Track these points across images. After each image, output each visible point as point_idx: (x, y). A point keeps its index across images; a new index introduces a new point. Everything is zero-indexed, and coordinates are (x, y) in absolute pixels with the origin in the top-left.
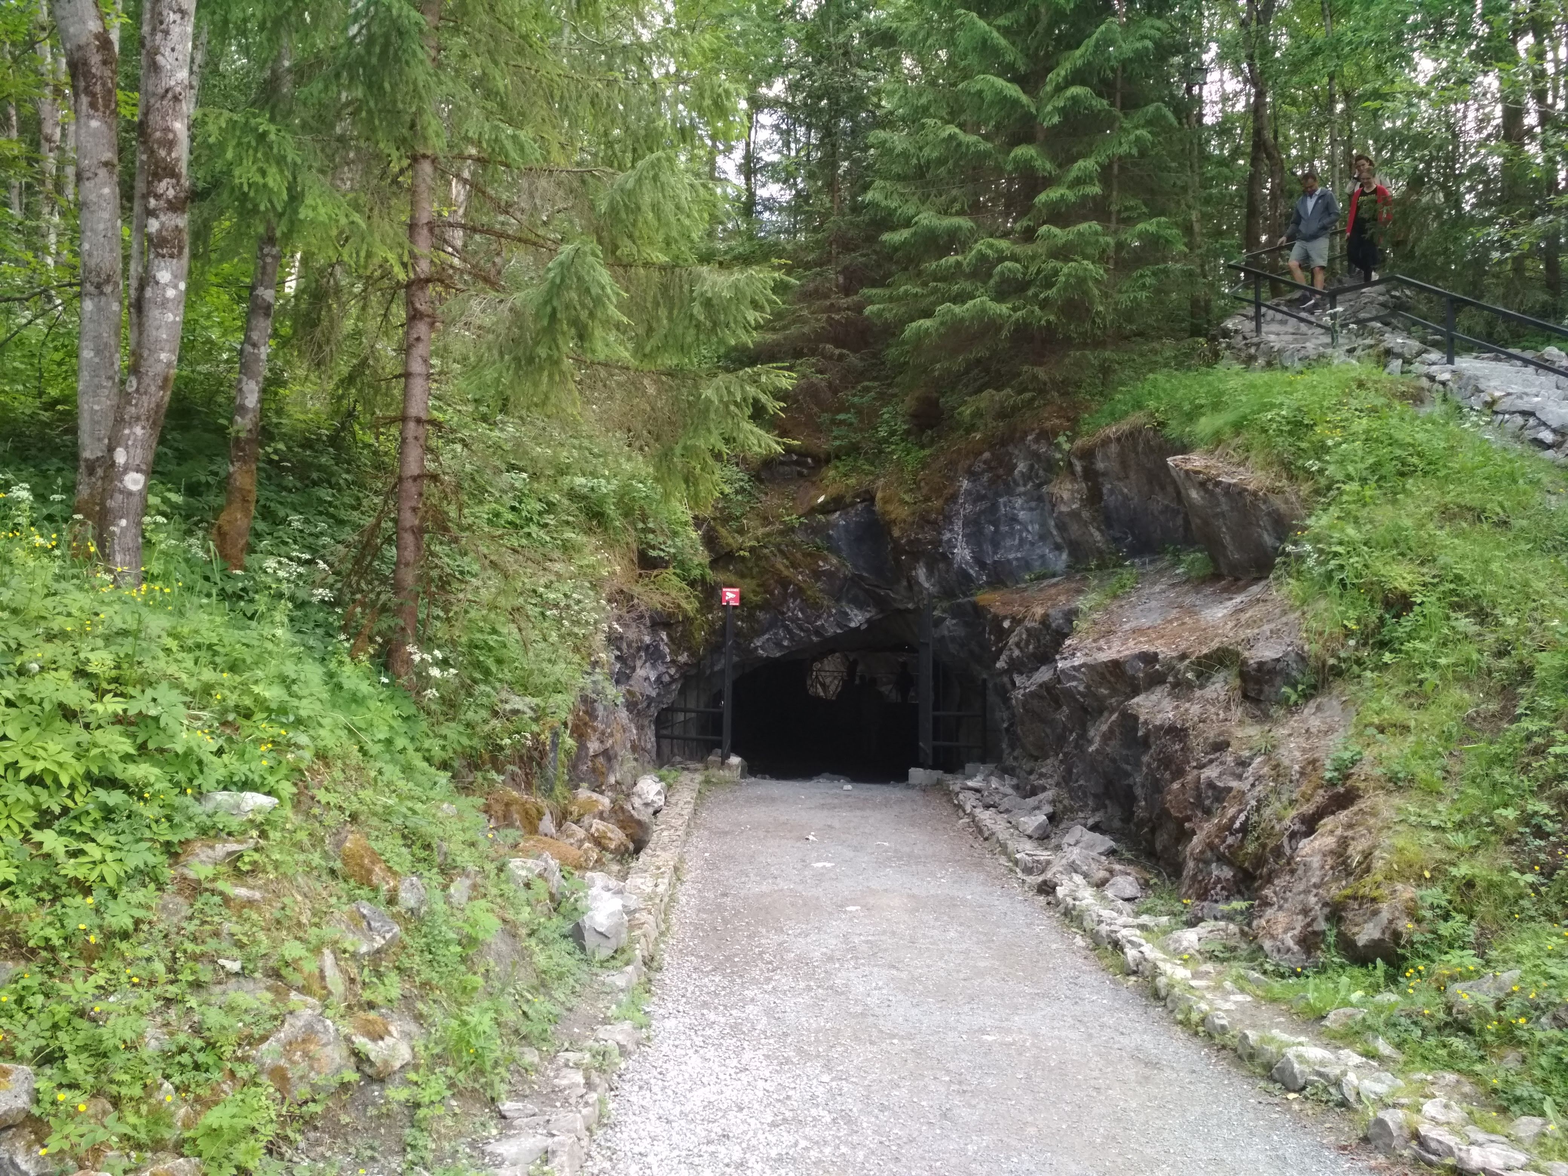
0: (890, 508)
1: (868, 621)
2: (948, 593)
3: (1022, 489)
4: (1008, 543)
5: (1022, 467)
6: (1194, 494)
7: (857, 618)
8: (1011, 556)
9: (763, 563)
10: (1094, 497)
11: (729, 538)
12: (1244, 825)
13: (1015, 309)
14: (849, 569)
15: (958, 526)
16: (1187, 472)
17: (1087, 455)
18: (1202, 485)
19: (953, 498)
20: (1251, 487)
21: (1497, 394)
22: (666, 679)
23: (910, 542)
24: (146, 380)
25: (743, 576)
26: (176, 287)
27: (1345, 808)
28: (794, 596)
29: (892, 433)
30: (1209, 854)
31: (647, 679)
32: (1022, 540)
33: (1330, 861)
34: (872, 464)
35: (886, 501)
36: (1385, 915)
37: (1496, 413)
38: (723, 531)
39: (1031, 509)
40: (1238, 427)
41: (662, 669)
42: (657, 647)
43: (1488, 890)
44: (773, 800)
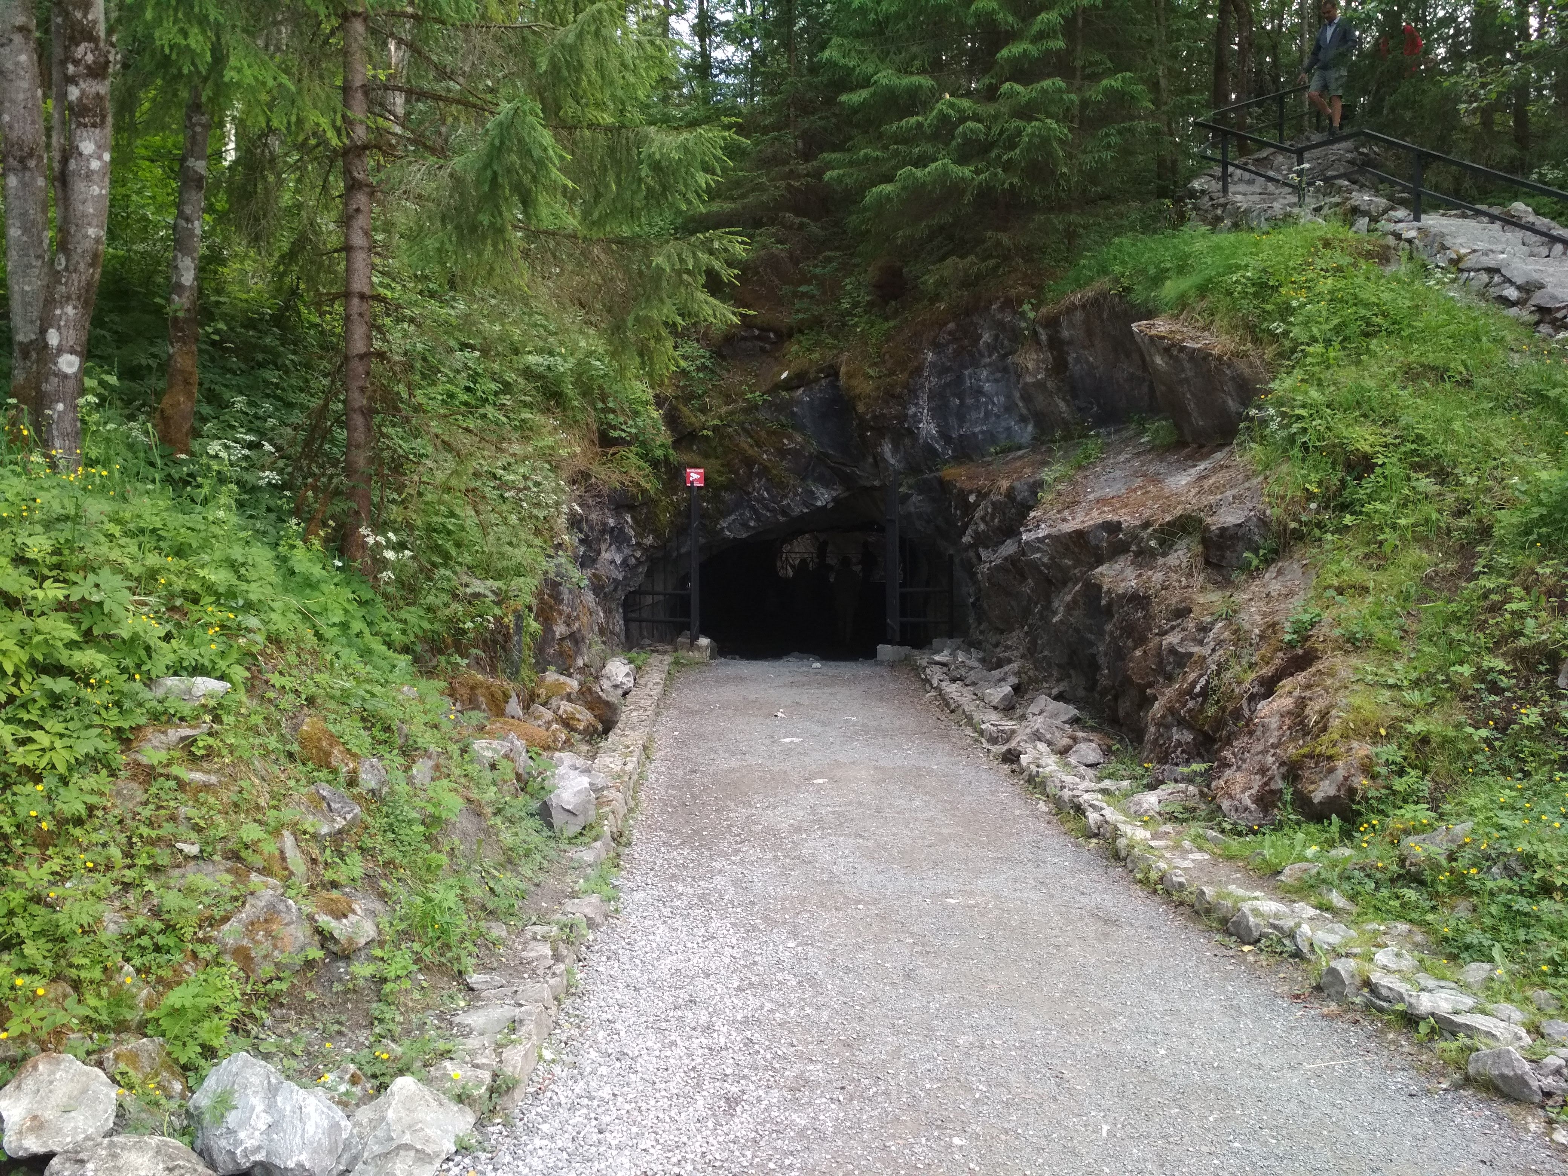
0: (854, 383)
1: (834, 499)
2: (913, 469)
3: (987, 360)
4: (974, 416)
5: (987, 337)
6: (1159, 360)
7: (824, 497)
8: (977, 430)
9: (727, 442)
10: (1059, 366)
11: (692, 417)
12: (1204, 689)
13: (977, 172)
14: (814, 447)
15: (923, 401)
16: (1152, 338)
17: (1052, 323)
18: (1167, 350)
19: (918, 370)
20: (1215, 352)
21: (1463, 251)
22: (632, 561)
23: (875, 418)
24: (76, 258)
25: (706, 456)
26: (100, 158)
27: (1303, 669)
28: (759, 475)
29: (855, 305)
30: (1170, 718)
31: (613, 562)
32: (988, 414)
33: (1287, 722)
34: (836, 337)
35: (850, 376)
36: (1341, 773)
37: (1461, 271)
38: (685, 410)
39: (996, 381)
40: (1203, 290)
41: (627, 551)
42: (621, 530)
43: (1442, 746)
44: (742, 679)
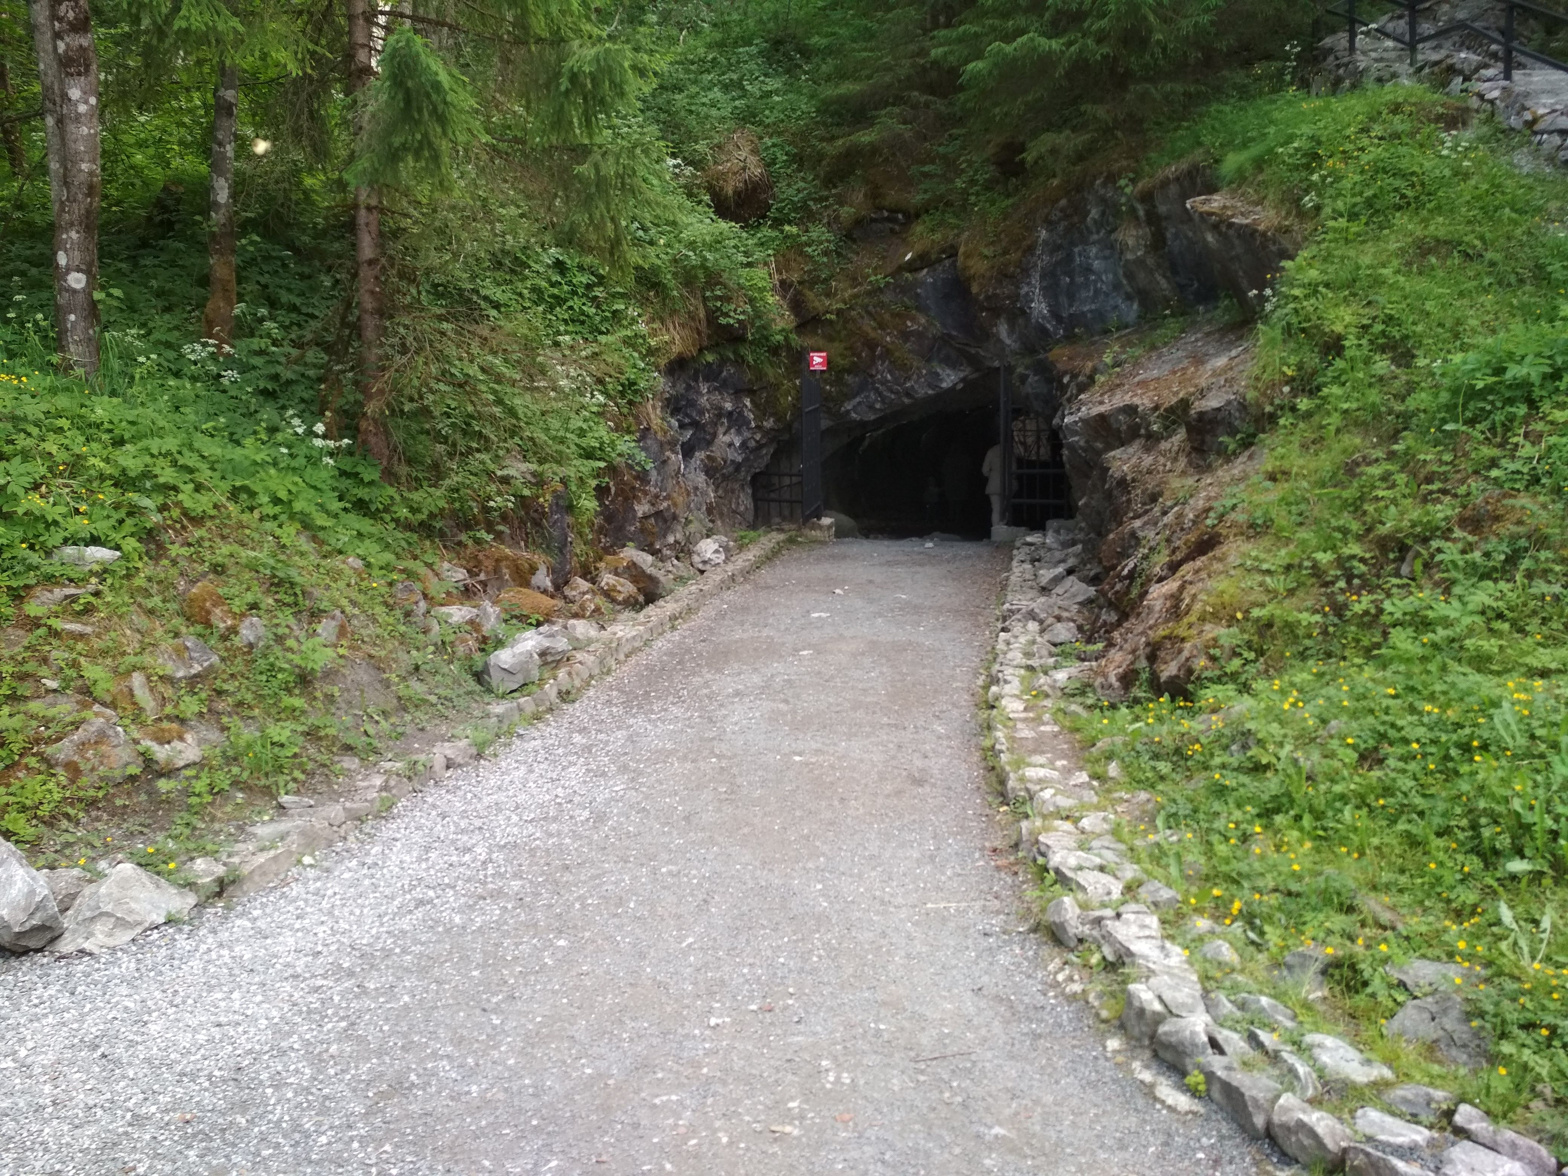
0: (971, 263)
1: (963, 380)
2: (1029, 349)
3: (1095, 237)
4: (1084, 294)
5: (1094, 213)
6: (1210, 238)
7: (949, 378)
8: (1085, 309)
9: (850, 326)
10: (1158, 243)
11: (816, 301)
12: (1132, 572)
14: (937, 328)
15: (1035, 280)
16: (1201, 214)
17: (1147, 197)
18: (1215, 227)
19: (1031, 249)
20: (1261, 227)
21: (1541, 111)
22: (752, 444)
23: (988, 298)
24: (74, 190)
25: (831, 339)
26: (86, 102)
27: (1204, 554)
28: (882, 357)
29: (972, 182)
30: (1102, 600)
31: (731, 445)
32: (1097, 292)
33: (1168, 604)
34: (957, 216)
35: (968, 256)
36: (1186, 654)
37: (1536, 133)
38: (810, 295)
39: (1105, 258)
40: (1259, 164)
41: (747, 434)
42: (741, 413)
